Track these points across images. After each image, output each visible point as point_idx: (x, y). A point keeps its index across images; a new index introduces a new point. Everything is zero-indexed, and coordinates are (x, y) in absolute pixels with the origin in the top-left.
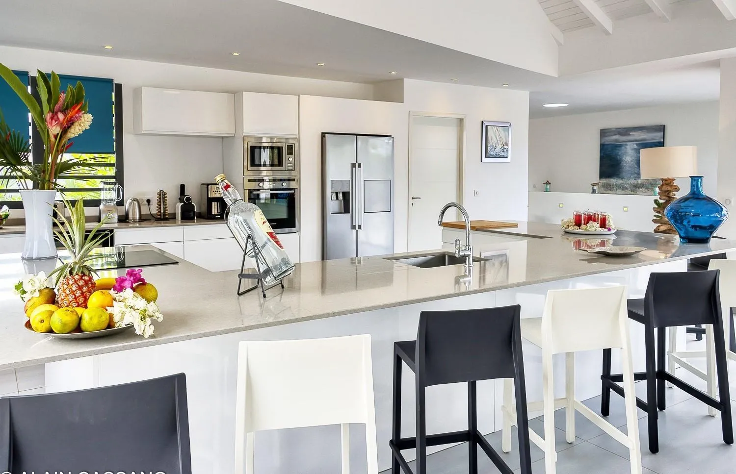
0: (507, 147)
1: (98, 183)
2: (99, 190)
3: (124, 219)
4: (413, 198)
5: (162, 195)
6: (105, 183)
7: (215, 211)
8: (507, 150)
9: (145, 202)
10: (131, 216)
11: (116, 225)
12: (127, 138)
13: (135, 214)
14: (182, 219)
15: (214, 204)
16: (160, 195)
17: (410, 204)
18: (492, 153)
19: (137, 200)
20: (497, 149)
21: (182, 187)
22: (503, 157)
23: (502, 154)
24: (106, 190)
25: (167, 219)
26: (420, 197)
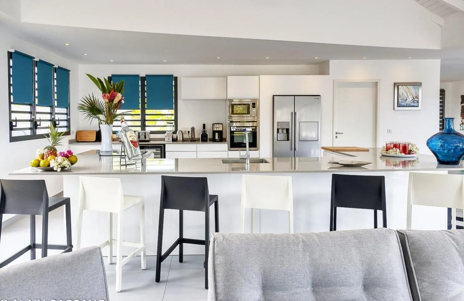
0: (417, 100)
1: (164, 123)
2: (165, 126)
3: (175, 140)
4: (336, 133)
5: (193, 129)
6: (168, 123)
7: (217, 137)
8: (418, 102)
9: (187, 132)
10: (178, 139)
11: (171, 142)
12: (179, 102)
13: (180, 138)
14: (201, 141)
15: (217, 134)
16: (192, 129)
17: (335, 137)
18: (403, 104)
19: (182, 131)
20: (408, 101)
21: (204, 125)
22: (414, 106)
23: (412, 104)
24: (169, 126)
25: (195, 141)
26: (342, 132)
